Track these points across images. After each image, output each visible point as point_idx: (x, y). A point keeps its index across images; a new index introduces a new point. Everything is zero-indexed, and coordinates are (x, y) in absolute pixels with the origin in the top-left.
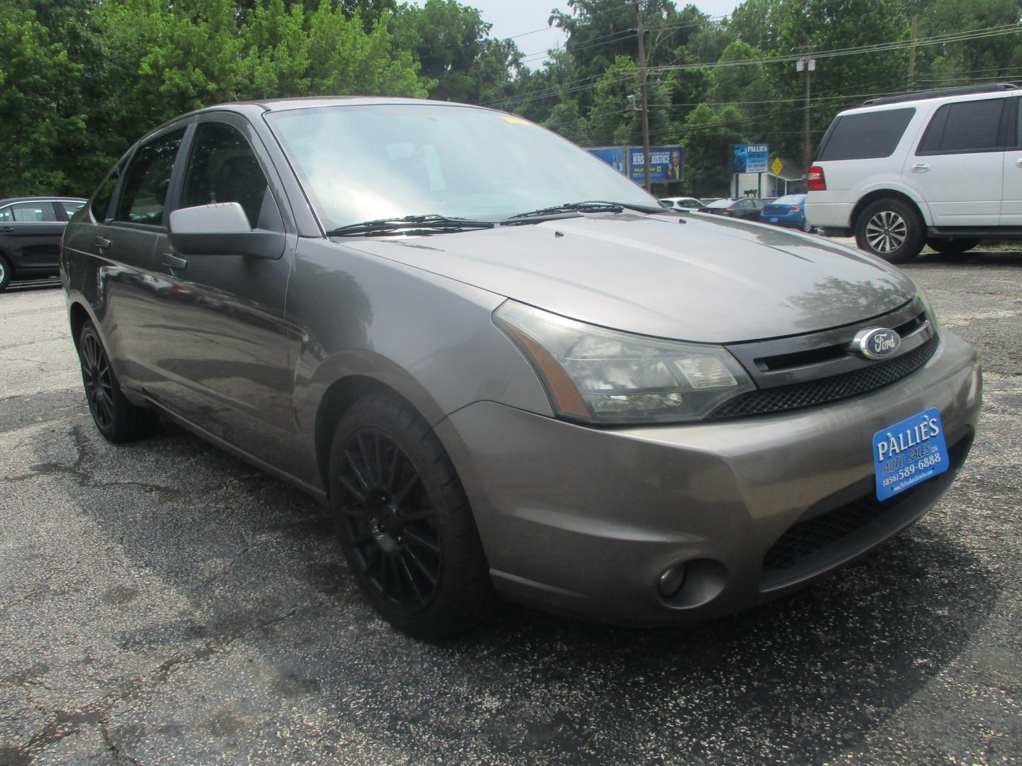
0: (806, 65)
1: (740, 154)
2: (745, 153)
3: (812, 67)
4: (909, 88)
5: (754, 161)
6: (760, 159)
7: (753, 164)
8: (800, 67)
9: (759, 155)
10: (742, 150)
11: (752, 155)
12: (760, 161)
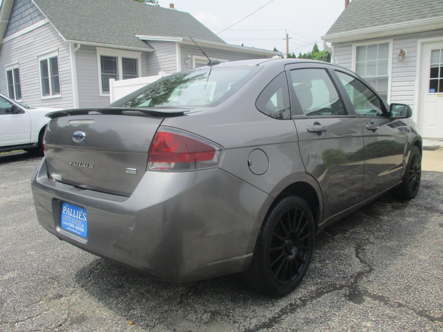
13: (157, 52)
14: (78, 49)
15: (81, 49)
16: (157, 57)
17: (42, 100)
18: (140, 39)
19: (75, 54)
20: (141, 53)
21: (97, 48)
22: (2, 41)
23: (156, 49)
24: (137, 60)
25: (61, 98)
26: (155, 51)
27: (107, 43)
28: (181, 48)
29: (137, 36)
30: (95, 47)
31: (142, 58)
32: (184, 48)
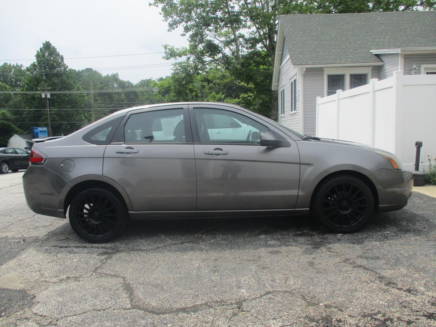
0: (46, 95)
1: (36, 131)
2: (38, 131)
3: (49, 96)
4: (93, 107)
5: (42, 134)
6: (45, 133)
7: (41, 135)
8: (43, 96)
9: (44, 132)
10: (37, 130)
11: (41, 131)
12: (44, 134)
13: (385, 66)
14: (304, 73)
15: (306, 71)
16: (385, 70)
17: (290, 115)
18: (373, 53)
19: (303, 76)
20: (372, 67)
21: (324, 69)
22: (280, 67)
23: (386, 62)
24: (367, 75)
25: (296, 113)
26: (384, 64)
27: (332, 63)
28: (405, 58)
29: (371, 51)
30: (322, 68)
31: (372, 73)
32: (407, 58)
